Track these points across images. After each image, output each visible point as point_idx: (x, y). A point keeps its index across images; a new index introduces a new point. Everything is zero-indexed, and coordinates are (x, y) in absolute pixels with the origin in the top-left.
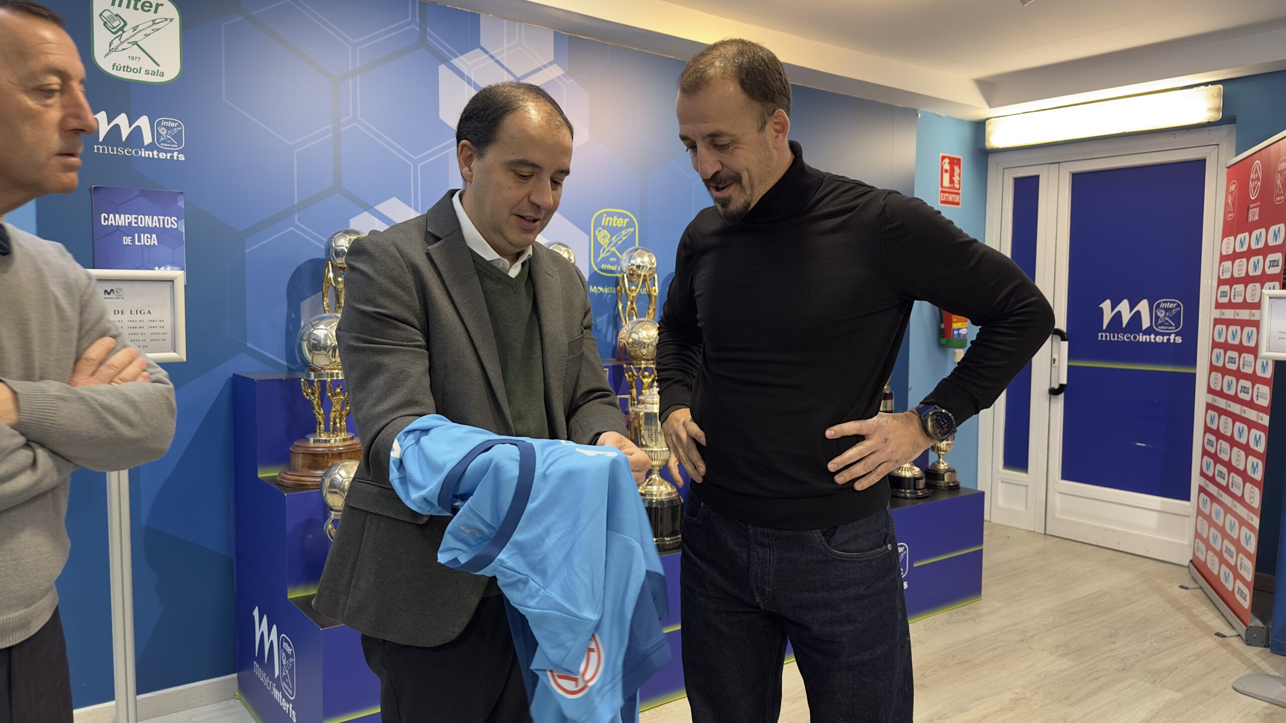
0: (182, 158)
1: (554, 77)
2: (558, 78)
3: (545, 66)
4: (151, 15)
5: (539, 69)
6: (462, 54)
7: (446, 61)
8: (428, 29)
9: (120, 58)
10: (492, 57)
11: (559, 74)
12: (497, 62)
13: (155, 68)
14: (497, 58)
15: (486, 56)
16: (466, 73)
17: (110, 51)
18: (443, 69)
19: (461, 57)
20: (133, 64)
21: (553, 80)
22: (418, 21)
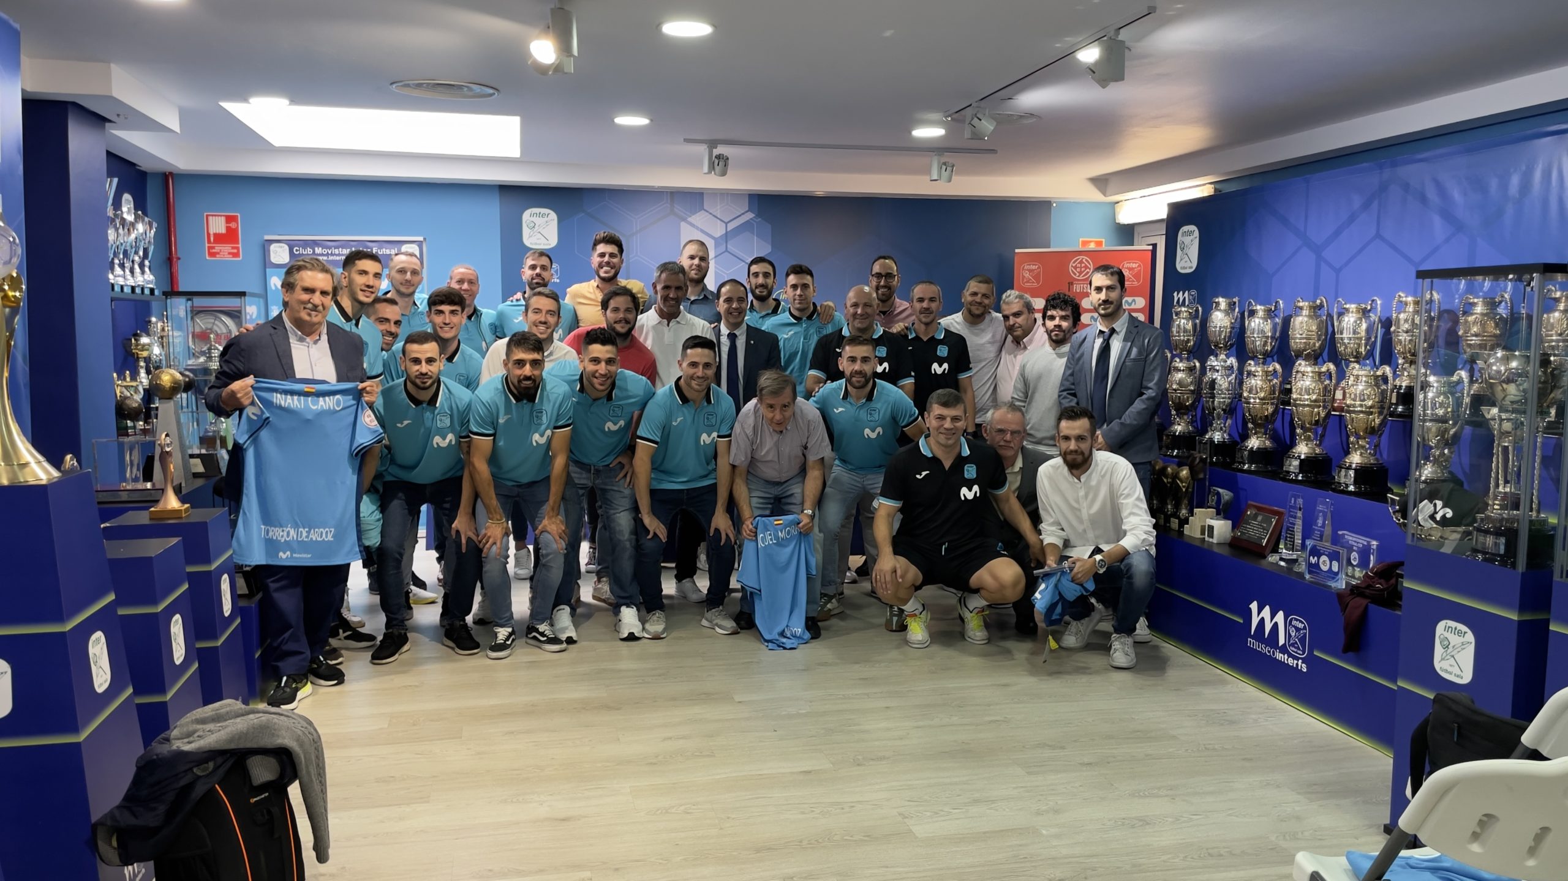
0: (558, 281)
1: (748, 219)
2: (751, 219)
3: (743, 214)
4: (546, 219)
5: (740, 216)
6: (693, 214)
7: (684, 220)
8: (675, 205)
9: (534, 240)
10: (711, 214)
11: (751, 217)
12: (714, 216)
13: (546, 242)
14: (714, 214)
15: (707, 214)
16: (695, 224)
17: (530, 237)
18: (683, 224)
19: (693, 216)
20: (538, 242)
21: (748, 221)
22: (669, 201)
